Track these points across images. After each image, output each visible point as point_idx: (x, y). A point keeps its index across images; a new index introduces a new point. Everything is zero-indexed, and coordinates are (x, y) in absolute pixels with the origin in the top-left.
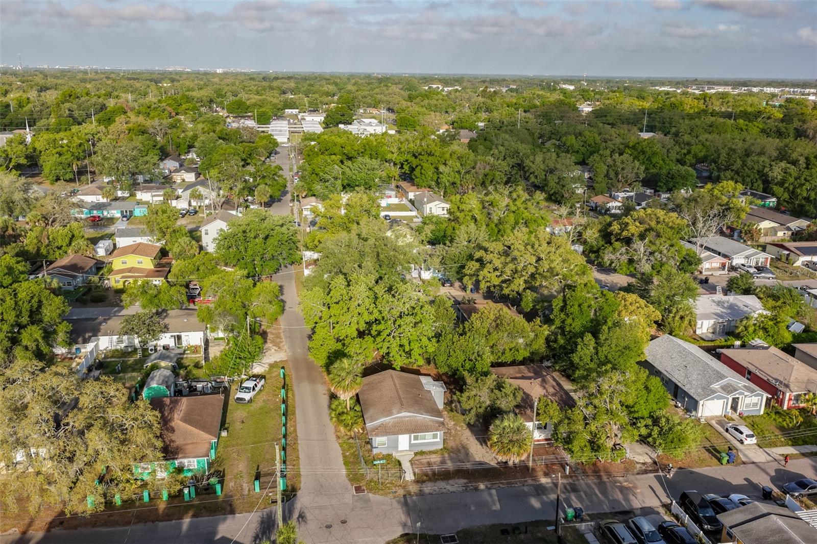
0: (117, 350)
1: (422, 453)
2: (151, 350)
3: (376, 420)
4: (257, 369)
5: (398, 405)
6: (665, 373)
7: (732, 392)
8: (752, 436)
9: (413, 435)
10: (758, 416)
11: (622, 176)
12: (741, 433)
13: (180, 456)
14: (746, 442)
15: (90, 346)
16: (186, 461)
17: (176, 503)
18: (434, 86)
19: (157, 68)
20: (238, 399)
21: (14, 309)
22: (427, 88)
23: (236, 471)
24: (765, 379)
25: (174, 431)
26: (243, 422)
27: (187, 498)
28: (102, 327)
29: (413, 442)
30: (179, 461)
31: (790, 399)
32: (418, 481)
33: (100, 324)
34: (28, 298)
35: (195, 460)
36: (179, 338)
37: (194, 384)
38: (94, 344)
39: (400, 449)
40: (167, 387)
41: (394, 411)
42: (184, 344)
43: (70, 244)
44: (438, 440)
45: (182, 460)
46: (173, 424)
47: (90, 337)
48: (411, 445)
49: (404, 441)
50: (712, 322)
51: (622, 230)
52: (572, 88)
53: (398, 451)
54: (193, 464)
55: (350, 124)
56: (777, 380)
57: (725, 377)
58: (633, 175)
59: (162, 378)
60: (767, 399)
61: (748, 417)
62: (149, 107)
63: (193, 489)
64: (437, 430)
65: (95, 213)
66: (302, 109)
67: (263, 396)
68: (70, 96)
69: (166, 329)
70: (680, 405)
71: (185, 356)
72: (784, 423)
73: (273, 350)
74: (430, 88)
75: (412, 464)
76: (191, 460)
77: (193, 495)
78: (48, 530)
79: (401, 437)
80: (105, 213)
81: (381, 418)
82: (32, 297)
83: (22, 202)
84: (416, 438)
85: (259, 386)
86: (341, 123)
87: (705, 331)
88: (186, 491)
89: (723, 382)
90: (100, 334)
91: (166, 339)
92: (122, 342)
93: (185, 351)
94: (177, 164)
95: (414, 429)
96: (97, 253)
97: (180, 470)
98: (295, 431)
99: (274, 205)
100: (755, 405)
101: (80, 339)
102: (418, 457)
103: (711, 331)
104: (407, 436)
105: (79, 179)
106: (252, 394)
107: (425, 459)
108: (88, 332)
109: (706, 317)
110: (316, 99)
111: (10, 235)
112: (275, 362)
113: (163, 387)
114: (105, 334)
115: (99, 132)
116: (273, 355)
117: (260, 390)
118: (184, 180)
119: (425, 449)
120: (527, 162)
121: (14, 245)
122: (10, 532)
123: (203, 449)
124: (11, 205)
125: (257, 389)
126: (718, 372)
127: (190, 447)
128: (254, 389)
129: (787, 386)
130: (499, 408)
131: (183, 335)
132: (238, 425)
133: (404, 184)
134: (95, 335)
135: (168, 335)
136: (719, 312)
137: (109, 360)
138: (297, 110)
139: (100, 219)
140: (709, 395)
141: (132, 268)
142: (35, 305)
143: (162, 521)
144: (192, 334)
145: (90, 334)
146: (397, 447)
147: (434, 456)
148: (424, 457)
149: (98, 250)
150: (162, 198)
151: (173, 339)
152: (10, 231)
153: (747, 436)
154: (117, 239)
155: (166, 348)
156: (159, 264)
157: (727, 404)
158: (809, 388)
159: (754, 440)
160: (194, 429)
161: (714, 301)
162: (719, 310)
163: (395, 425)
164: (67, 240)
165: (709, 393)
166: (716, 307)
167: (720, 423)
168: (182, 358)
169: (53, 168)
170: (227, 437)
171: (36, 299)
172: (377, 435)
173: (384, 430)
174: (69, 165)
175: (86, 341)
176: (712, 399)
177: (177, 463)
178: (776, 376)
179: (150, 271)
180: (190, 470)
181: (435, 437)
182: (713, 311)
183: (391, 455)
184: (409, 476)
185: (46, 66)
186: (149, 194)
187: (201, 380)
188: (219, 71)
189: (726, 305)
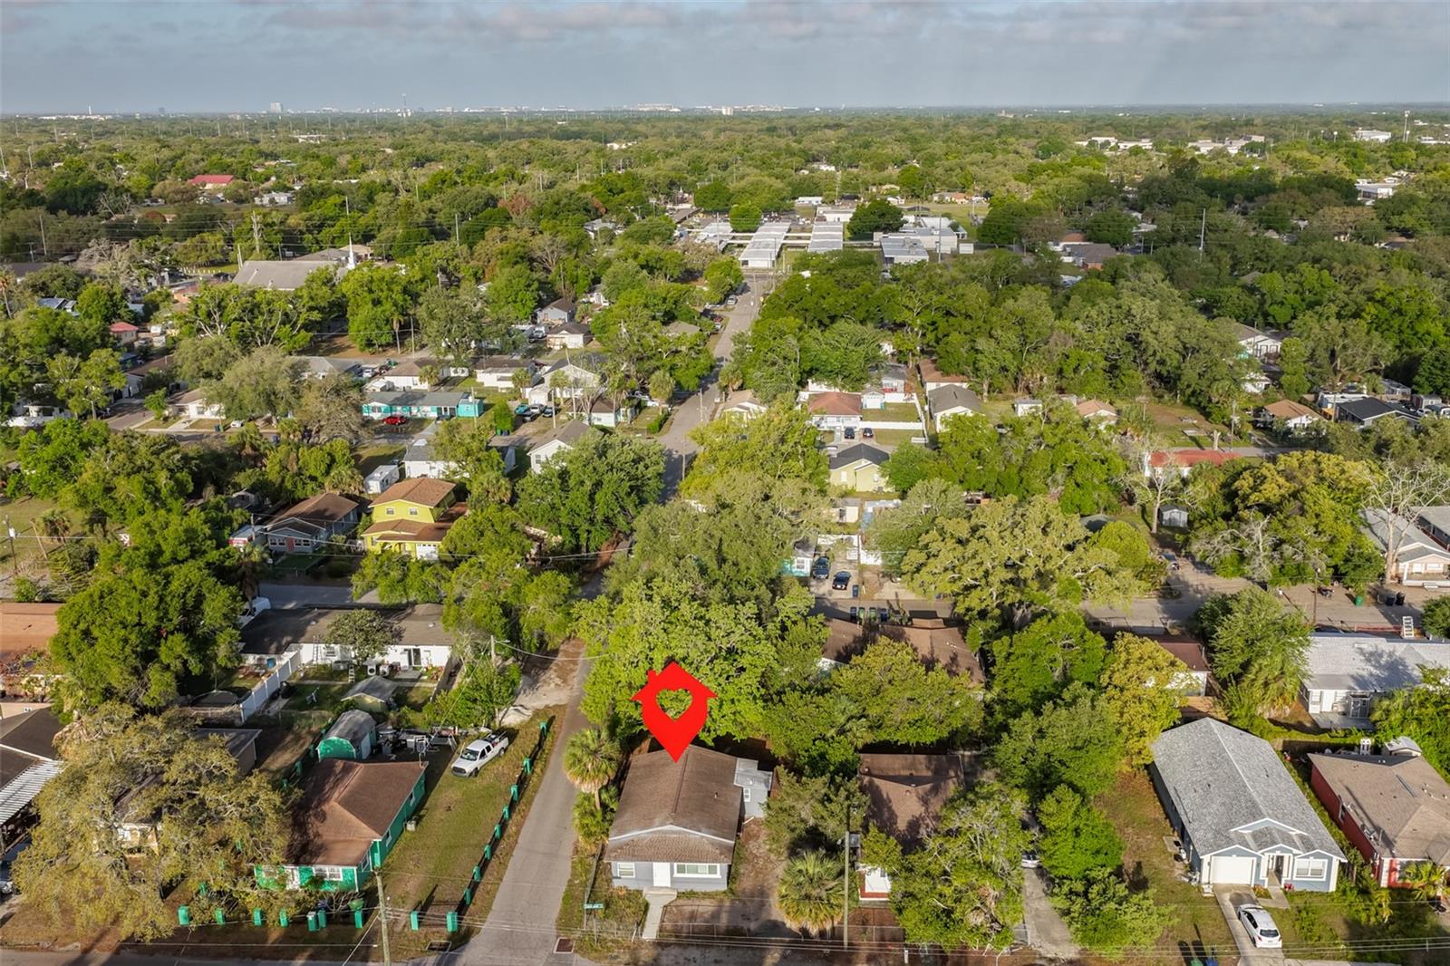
0: (325, 666)
1: (691, 895)
2: (372, 671)
3: (625, 832)
4: (511, 718)
5: (666, 812)
6: (1172, 792)
7: (1266, 846)
8: (1275, 934)
9: (675, 864)
10: (1322, 894)
11: (1344, 361)
12: (1255, 926)
13: (320, 859)
14: (1259, 944)
15: (287, 656)
16: (327, 869)
17: (297, 932)
18: (1101, 140)
19: (625, 107)
20: (456, 769)
21: (157, 608)
22: (1085, 144)
23: (399, 892)
24: (1359, 824)
25: (325, 819)
26: (449, 809)
27: (312, 927)
28: (309, 628)
29: (676, 875)
30: (318, 867)
31: (1392, 870)
32: (660, 944)
33: (308, 623)
34: (182, 590)
35: (341, 869)
36: (417, 652)
37: (403, 736)
38: (292, 654)
39: (656, 884)
40: (352, 742)
41: (657, 821)
42: (424, 663)
43: (327, 473)
44: (718, 876)
45: (322, 867)
46: (325, 807)
47: (288, 644)
48: (673, 880)
49: (662, 873)
50: (1342, 693)
51: (1254, 489)
52: (1383, 137)
53: (652, 887)
54: (339, 874)
55: (896, 230)
56: (1377, 829)
57: (1262, 816)
58: (1368, 359)
59: (350, 726)
60: (1341, 864)
61: (1301, 894)
62: (557, 203)
63: (321, 915)
64: (715, 860)
65: (399, 411)
66: (828, 197)
67: (501, 766)
68: (444, 182)
69: (397, 637)
70: (1184, 856)
71: (418, 684)
72: (1363, 916)
73: (553, 685)
74: (1092, 144)
75: (664, 913)
76: (336, 868)
77: (323, 923)
78: (117, 952)
79: (656, 865)
80: (414, 410)
81: (633, 830)
82: (189, 589)
83: (288, 394)
84: (681, 870)
85: (495, 750)
86: (877, 229)
87: (1327, 707)
88: (311, 917)
89: (1259, 824)
90: (303, 639)
91: (396, 655)
92: (332, 653)
93: (422, 675)
94: (565, 315)
95: (680, 855)
96: (367, 487)
97: (318, 881)
98: (518, 833)
99: (689, 401)
100: (1317, 873)
101: (273, 647)
102: (681, 902)
103: (1341, 709)
104: (667, 865)
105: (402, 344)
106: (478, 763)
107: (688, 906)
108: (287, 635)
109: (1331, 682)
110: (856, 177)
111: (248, 455)
112: (547, 707)
113: (346, 742)
114: (310, 641)
115: (457, 256)
116: (549, 693)
117: (498, 755)
118: (565, 346)
119: (698, 888)
120: (1146, 335)
121: (249, 471)
122: (70, 947)
123: (355, 852)
124: (273, 397)
125: (490, 755)
126: (1255, 805)
127: (339, 846)
128: (483, 754)
129: (1389, 843)
130: (822, 834)
131: (422, 648)
132: (439, 814)
133: (925, 364)
134: (295, 641)
135: (400, 648)
136: (1365, 673)
137: (307, 682)
138: (820, 199)
139: (404, 420)
140: (1220, 847)
141: (401, 521)
142: (190, 602)
143: (265, 958)
144: (434, 649)
145: (289, 638)
146: (652, 881)
147: (707, 902)
148: (690, 902)
149: (371, 483)
150: (510, 384)
151: (406, 656)
152: (248, 450)
153: (1262, 932)
154: (407, 464)
155: (394, 668)
156: (445, 514)
157: (1258, 865)
158: (1432, 852)
159: (1276, 942)
160: (353, 818)
161: (1361, 651)
162: (1366, 670)
163: (651, 844)
164: (323, 468)
165: (1222, 841)
166: (1363, 665)
167: (1237, 900)
168: (411, 689)
169: (362, 328)
170: (413, 833)
171: (193, 592)
172: (616, 858)
173: (632, 852)
174: (387, 321)
175: (280, 651)
176: (1229, 854)
177: (314, 869)
178: (1379, 821)
179: (427, 527)
180: (332, 883)
181: (712, 870)
182: (1354, 671)
183: (640, 892)
184: (650, 933)
185: (449, 110)
186: (495, 376)
187: (419, 730)
188: (726, 111)
189: (1383, 661)
